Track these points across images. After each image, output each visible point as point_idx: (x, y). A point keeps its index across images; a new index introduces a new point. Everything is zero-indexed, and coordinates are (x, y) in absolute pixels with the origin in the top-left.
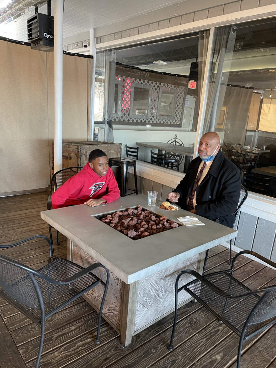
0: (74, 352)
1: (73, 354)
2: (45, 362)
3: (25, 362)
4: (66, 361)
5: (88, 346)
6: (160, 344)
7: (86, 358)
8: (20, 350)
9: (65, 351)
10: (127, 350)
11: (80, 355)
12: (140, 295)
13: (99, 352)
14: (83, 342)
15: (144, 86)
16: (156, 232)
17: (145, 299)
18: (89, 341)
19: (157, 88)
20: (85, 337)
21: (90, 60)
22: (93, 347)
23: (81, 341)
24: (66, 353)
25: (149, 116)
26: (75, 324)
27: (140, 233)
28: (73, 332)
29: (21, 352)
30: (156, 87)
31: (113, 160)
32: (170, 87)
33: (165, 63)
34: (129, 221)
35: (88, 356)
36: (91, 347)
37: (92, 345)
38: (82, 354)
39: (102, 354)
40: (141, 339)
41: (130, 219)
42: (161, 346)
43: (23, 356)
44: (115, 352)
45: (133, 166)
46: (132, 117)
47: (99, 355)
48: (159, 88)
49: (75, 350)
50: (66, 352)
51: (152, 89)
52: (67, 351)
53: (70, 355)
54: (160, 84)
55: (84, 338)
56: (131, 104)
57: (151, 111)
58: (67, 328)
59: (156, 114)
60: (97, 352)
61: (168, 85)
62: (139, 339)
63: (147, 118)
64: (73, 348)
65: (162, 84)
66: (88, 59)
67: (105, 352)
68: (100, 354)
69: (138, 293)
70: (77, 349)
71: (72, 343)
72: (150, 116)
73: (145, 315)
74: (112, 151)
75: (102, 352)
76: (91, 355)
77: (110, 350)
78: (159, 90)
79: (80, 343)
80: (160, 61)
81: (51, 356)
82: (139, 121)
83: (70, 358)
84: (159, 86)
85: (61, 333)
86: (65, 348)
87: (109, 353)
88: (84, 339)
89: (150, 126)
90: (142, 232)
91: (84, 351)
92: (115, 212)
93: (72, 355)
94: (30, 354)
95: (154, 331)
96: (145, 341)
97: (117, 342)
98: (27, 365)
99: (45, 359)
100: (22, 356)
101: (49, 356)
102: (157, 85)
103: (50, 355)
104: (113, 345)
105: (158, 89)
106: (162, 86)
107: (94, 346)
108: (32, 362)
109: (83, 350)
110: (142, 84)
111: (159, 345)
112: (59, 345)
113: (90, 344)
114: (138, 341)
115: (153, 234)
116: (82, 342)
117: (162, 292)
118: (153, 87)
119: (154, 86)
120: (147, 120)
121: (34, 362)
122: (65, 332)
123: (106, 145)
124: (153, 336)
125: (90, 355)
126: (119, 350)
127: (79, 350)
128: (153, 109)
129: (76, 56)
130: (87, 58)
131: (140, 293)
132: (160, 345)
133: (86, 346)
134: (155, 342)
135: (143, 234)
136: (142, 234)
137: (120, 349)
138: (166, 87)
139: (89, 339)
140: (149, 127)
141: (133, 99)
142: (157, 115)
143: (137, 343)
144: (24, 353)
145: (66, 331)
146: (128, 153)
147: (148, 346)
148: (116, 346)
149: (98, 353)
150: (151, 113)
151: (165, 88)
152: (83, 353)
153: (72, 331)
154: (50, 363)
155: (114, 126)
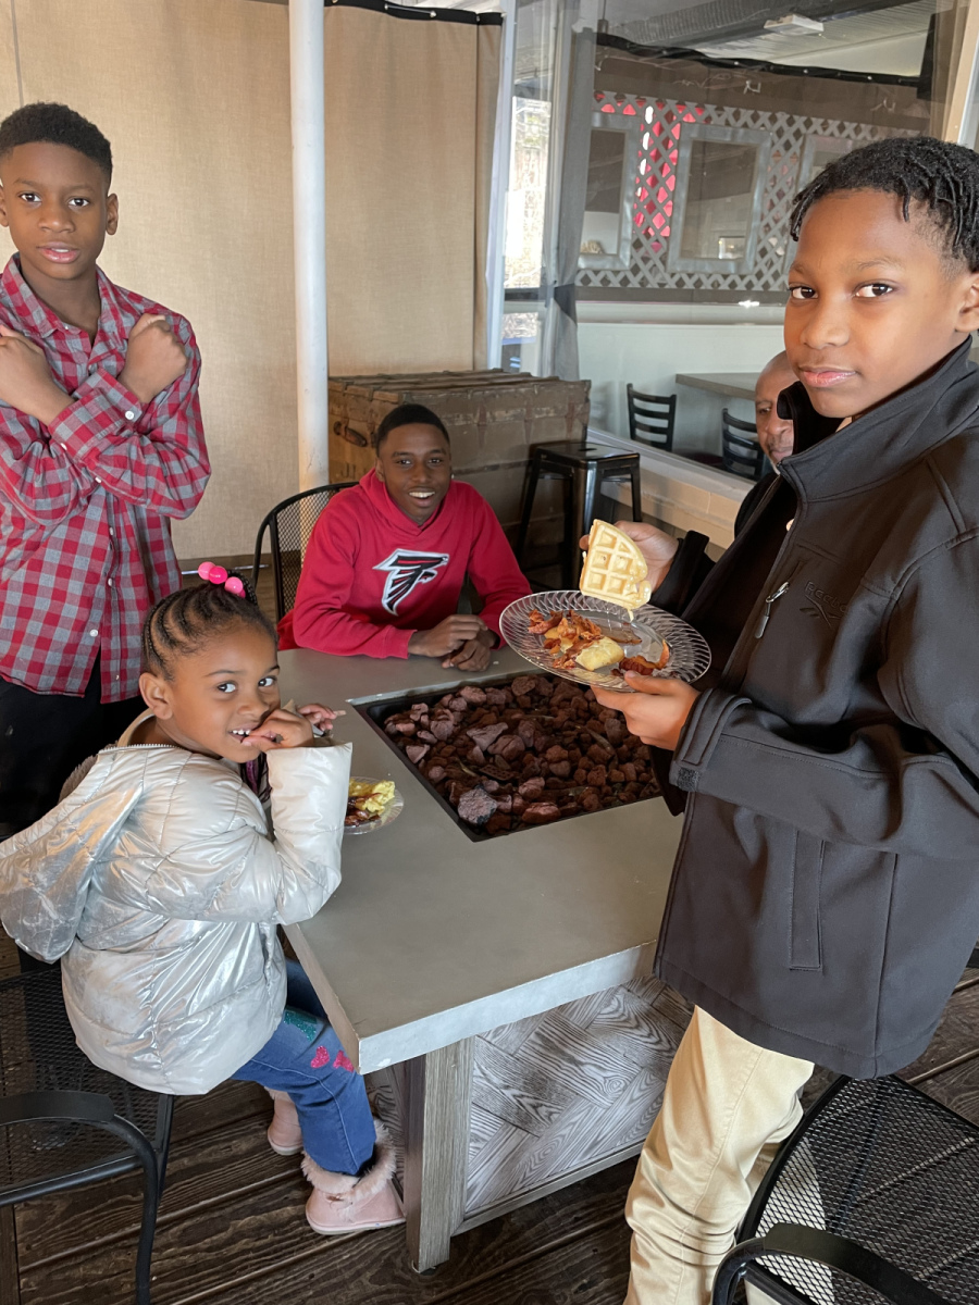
0: (212, 1256)
1: (210, 1265)
2: (93, 1281)
3: (21, 1269)
4: (172, 1293)
5: (278, 1238)
6: (576, 1281)
7: (250, 1294)
8: (21, 1210)
9: (181, 1243)
10: (428, 1287)
11: (234, 1273)
12: (489, 1081)
13: (312, 1276)
14: (261, 1217)
15: (734, 135)
16: (596, 803)
17: (514, 1096)
18: (285, 1215)
19: (792, 140)
20: (279, 1194)
21: (488, 34)
22: (292, 1245)
23: (255, 1211)
24: (181, 1255)
25: (751, 264)
26: (256, 1131)
27: (518, 801)
28: (237, 1165)
29: (19, 1218)
30: (788, 135)
31: (544, 452)
32: (853, 135)
33: (818, 27)
34: (495, 736)
35: (260, 1284)
36: (287, 1247)
37: (295, 1236)
38: (240, 1270)
39: (318, 1287)
40: (499, 1246)
41: (505, 727)
42: (576, 1292)
43: (22, 1241)
44: (377, 1287)
45: (629, 476)
46: (679, 269)
47: (305, 1288)
48: (801, 140)
49: (219, 1247)
50: (181, 1250)
51: (768, 144)
52: (187, 1248)
53: (194, 1268)
54: (808, 124)
55: (272, 1197)
56: (676, 215)
57: (759, 241)
58: (217, 1143)
59: (780, 252)
60: (303, 1274)
61: (841, 128)
62: (494, 1244)
63: (743, 272)
64: (215, 1238)
65: (817, 123)
66: (481, 27)
67: (334, 1280)
68: (312, 1284)
69: (477, 1072)
70: (230, 1245)
71: (216, 1214)
72: (756, 264)
73: (513, 1158)
74: (548, 412)
75: (324, 1278)
76: (276, 1281)
77: (359, 1273)
78: (802, 147)
79: (247, 1219)
80: (791, 20)
81: (121, 1258)
82: (707, 285)
83: (190, 1282)
84: (803, 130)
85: (191, 1164)
86: (184, 1230)
87: (352, 1286)
88: (269, 1204)
89: (757, 304)
90: (530, 799)
91: (254, 1258)
92: (455, 693)
93: (202, 1266)
94: (50, 1234)
95: (567, 1215)
96: (513, 1257)
97: (396, 1238)
98: (23, 1281)
99: (97, 1268)
100: (19, 1238)
101: (113, 1255)
102: (794, 128)
103: (120, 1255)
104: (377, 1254)
105: (796, 146)
106: (815, 132)
107: (298, 1243)
108: (46, 1272)
109: (251, 1255)
110: (730, 129)
111: (568, 1285)
112: (167, 1216)
113: (287, 1232)
114: (485, 1251)
115: (581, 810)
116: (258, 1217)
117: (600, 1068)
118: (776, 138)
119: (780, 133)
120: (742, 277)
121: (50, 1274)
122: (205, 1160)
123: (523, 390)
124: (556, 1237)
125: (269, 1284)
126: (395, 1279)
127: (233, 1252)
128: (771, 233)
129: (434, 18)
130: (478, 24)
131: (487, 1072)
132: (575, 1287)
133: (266, 1237)
134: (557, 1267)
135: (529, 810)
136: (528, 806)
137: (399, 1277)
138: (832, 135)
139: (289, 1208)
140: (751, 308)
141: (683, 195)
142: (785, 255)
143: (477, 1257)
144: (29, 1225)
145: (210, 1155)
146: (638, 418)
147: (519, 1284)
148: (389, 1258)
149: (306, 1277)
150: (760, 247)
151: (830, 140)
152: (246, 1267)
153: (235, 1158)
154: (106, 1289)
155: (582, 307)
